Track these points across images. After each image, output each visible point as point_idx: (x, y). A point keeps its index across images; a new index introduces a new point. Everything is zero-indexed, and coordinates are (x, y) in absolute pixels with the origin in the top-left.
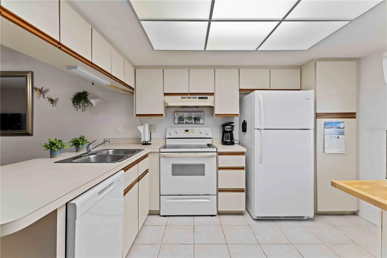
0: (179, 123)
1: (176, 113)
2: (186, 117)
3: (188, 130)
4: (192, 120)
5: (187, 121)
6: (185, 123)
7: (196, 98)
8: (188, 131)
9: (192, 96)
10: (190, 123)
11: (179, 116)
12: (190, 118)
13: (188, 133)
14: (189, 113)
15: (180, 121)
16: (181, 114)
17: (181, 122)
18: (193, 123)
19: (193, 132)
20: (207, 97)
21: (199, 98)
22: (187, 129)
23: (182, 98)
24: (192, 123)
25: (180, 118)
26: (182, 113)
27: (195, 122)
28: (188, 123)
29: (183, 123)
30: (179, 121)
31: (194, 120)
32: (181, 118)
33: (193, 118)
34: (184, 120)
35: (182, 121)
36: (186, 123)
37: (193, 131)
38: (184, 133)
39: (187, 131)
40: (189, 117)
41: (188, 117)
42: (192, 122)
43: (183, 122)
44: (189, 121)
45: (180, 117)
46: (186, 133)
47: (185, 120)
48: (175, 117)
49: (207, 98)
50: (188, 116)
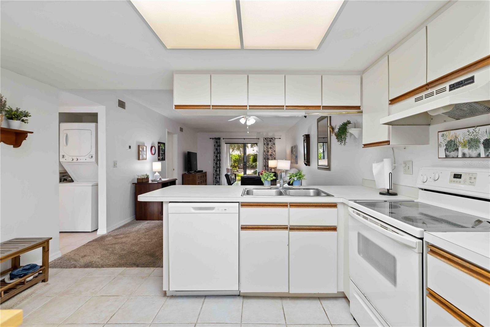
0: (447, 157)
1: (440, 134)
2: (462, 141)
3: (461, 175)
4: (479, 147)
5: (466, 151)
6: (460, 155)
7: (444, 90)
8: (460, 178)
9: (434, 90)
10: (472, 158)
11: (448, 140)
12: (473, 143)
13: (460, 182)
14: (471, 130)
15: (450, 152)
16: (451, 135)
17: (453, 154)
18: (483, 155)
19: (472, 179)
20: (472, 78)
21: (452, 87)
22: (458, 171)
23: (417, 100)
24: (479, 156)
25: (449, 145)
26: (452, 132)
27: (488, 154)
28: (468, 156)
29: (457, 157)
30: (446, 152)
31: (485, 147)
32: (451, 146)
33: (482, 141)
34: (457, 150)
35: (454, 151)
36: (464, 156)
37: (473, 177)
38: (451, 181)
39: (457, 176)
40: (471, 139)
41: (469, 141)
42: (479, 154)
43: (456, 155)
44: (470, 151)
45: (448, 142)
46: (454, 181)
47: (460, 149)
48: (439, 143)
49: (471, 80)
50: (468, 138)
